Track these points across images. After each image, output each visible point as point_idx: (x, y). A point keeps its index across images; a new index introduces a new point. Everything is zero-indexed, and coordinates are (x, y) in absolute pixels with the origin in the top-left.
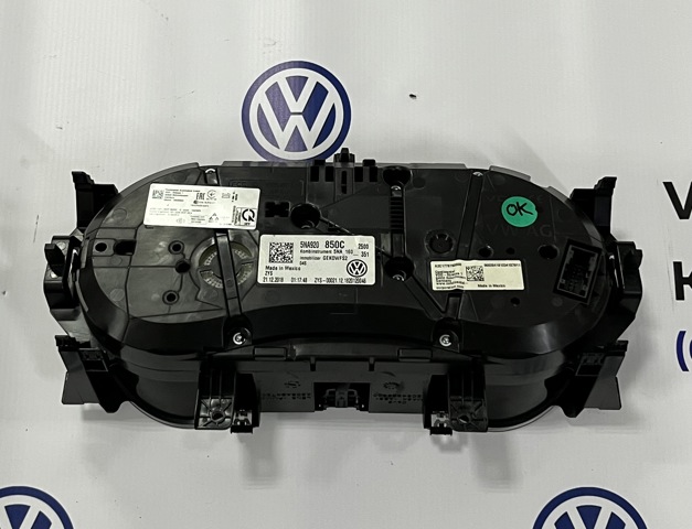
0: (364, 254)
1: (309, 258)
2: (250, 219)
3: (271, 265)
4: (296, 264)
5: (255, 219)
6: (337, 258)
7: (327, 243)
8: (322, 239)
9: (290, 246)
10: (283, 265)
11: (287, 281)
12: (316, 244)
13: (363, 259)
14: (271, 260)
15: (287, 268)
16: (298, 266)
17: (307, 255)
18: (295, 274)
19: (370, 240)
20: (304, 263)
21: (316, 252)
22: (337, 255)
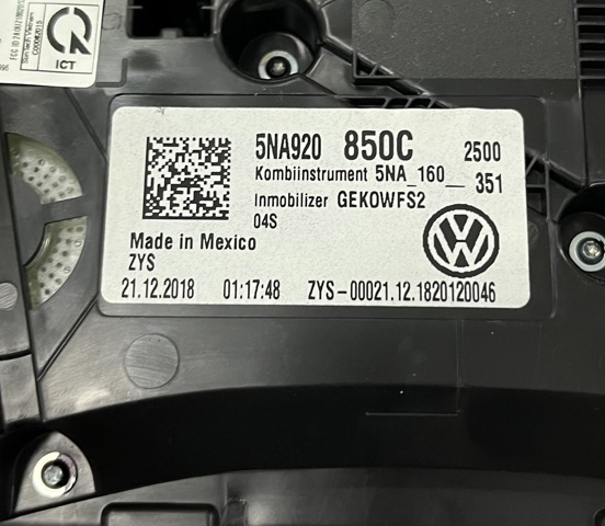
0: (486, 183)
1: (290, 201)
2: (76, 44)
3: (152, 228)
4: (239, 223)
5: (92, 45)
6: (387, 201)
7: (351, 139)
8: (332, 124)
9: (217, 151)
10: (195, 229)
11: (209, 294)
12: (309, 145)
13: (482, 201)
14: (151, 210)
15: (208, 241)
16: (248, 232)
17: (280, 188)
18: (236, 265)
19: (506, 127)
20: (269, 222)
21: (312, 175)
22: (389, 187)
